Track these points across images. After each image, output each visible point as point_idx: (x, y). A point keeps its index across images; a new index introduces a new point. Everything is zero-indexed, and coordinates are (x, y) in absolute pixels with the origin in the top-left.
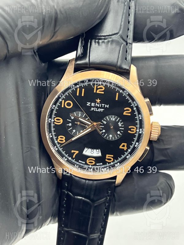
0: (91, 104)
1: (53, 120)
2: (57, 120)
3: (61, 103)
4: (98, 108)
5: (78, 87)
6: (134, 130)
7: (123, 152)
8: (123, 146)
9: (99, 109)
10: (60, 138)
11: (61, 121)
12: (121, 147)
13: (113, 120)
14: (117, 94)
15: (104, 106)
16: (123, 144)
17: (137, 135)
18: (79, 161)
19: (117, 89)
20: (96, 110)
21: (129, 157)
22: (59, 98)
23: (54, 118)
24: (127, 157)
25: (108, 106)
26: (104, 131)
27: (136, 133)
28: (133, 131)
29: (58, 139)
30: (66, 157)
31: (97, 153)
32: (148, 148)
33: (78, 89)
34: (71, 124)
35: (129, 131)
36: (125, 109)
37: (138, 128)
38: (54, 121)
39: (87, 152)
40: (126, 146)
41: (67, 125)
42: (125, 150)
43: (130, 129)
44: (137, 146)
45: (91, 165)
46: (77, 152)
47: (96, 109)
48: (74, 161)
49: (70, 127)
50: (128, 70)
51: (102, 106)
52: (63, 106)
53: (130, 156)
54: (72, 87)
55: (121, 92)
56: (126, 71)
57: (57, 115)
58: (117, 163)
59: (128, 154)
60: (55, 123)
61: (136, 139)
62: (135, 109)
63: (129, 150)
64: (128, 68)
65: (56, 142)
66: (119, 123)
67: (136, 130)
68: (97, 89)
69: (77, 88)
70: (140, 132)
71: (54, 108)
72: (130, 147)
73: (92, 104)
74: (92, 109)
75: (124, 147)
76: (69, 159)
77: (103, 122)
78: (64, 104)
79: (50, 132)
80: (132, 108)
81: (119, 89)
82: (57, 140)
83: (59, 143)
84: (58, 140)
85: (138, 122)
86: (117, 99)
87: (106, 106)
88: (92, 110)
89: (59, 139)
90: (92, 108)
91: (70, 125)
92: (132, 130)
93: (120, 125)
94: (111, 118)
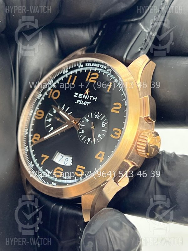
1: (35, 114)
2: (39, 113)
3: (49, 92)
5: (72, 74)
6: (119, 134)
7: (97, 164)
9: (85, 102)
10: (36, 136)
11: (43, 114)
12: (97, 157)
13: (97, 118)
15: (92, 98)
16: (100, 152)
19: (112, 77)
23: (37, 110)
25: (96, 99)
26: (83, 132)
27: (119, 139)
28: (117, 136)
29: (33, 137)
30: (34, 162)
34: (51, 119)
35: (112, 135)
36: (115, 104)
40: (103, 156)
41: (47, 120)
42: (100, 161)
43: (113, 133)
45: (57, 178)
46: (47, 157)
47: (81, 102)
48: (40, 169)
49: (50, 123)
51: (89, 98)
52: (49, 97)
54: (65, 73)
55: (115, 81)
60: (36, 117)
62: (126, 105)
63: (105, 162)
65: (30, 141)
66: (102, 123)
67: (121, 135)
68: (91, 76)
69: (70, 75)
71: (40, 97)
72: (108, 158)
73: (80, 95)
74: (78, 101)
75: (101, 157)
76: (37, 166)
77: (84, 120)
78: (52, 94)
79: (28, 127)
80: (123, 103)
81: (114, 78)
84: (33, 139)
86: (108, 91)
87: (94, 98)
88: (77, 103)
89: (35, 138)
91: (50, 121)
93: (103, 126)
94: (96, 115)
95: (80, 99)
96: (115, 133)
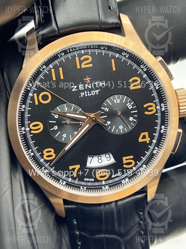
0: (78, 88)
1: (28, 129)
2: (34, 126)
3: (32, 99)
4: (90, 90)
5: (52, 67)
6: (153, 108)
7: (145, 146)
8: (144, 137)
9: (92, 92)
10: (47, 152)
11: (41, 126)
12: (140, 140)
13: (118, 102)
14: (113, 60)
16: (142, 134)
17: (159, 114)
18: (85, 179)
19: (111, 53)
20: (89, 95)
21: (157, 152)
22: (27, 92)
23: (29, 124)
24: (155, 152)
26: (109, 123)
27: (156, 112)
28: (152, 110)
29: (44, 155)
30: (63, 179)
31: (107, 160)
32: (181, 131)
33: (53, 70)
34: (56, 126)
35: (146, 113)
36: (131, 81)
37: (158, 103)
38: (31, 130)
39: (93, 162)
40: (147, 136)
41: (51, 130)
42: (147, 143)
43: (146, 109)
44: (164, 131)
45: (105, 181)
46: (78, 166)
47: (87, 94)
48: (76, 182)
49: (57, 131)
50: (117, 23)
51: (95, 85)
52: (37, 103)
53: (158, 150)
54: (43, 69)
55: (117, 57)
56: (114, 26)
57: (31, 119)
58: (141, 166)
59: (154, 148)
60: (32, 132)
61: (159, 121)
62: (145, 76)
63: (153, 141)
64: (116, 21)
65: (42, 160)
66: (127, 105)
67: (156, 108)
68: (81, 62)
69: (51, 69)
70: (163, 109)
71: (24, 109)
72: (154, 136)
73: (80, 88)
75: (146, 138)
76: (69, 181)
77: (103, 110)
78: (38, 99)
79: (28, 147)
80: (140, 76)
81: (113, 54)
82: (43, 158)
83: (47, 161)
84: (45, 157)
85: (155, 94)
86: (114, 69)
88: (82, 96)
89: (46, 154)
90: (81, 93)
91: (56, 129)
92: (149, 109)
93: (130, 107)
94: (113, 100)
95: (83, 91)
96: (149, 108)
